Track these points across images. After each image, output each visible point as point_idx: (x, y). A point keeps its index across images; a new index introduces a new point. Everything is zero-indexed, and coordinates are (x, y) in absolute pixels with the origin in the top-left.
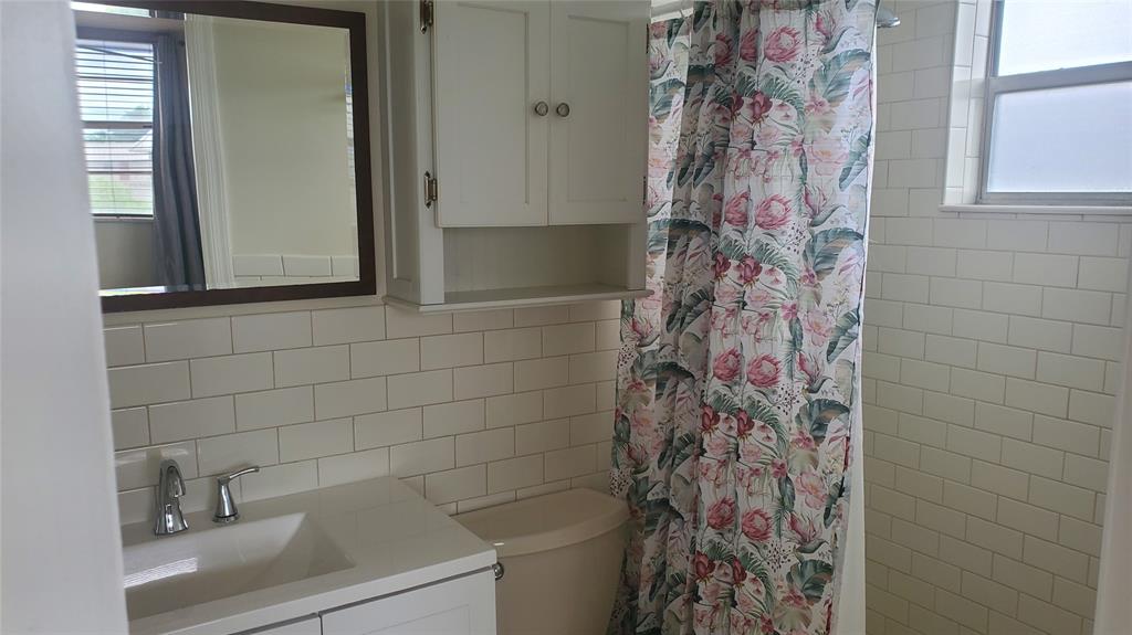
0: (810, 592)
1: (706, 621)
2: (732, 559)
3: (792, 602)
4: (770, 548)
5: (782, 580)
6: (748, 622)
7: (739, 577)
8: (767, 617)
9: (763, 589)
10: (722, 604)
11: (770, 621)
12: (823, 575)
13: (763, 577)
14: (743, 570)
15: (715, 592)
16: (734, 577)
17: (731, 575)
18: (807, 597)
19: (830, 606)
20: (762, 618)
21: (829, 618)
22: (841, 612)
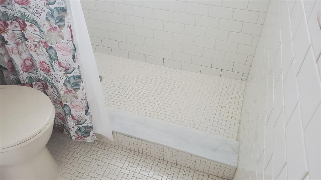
0: (59, 24)
1: (15, 51)
2: (16, 19)
3: (52, 31)
4: (33, 7)
5: (45, 22)
6: (36, 46)
7: (23, 26)
8: (44, 41)
9: (37, 29)
10: (20, 42)
11: (45, 43)
12: (63, 14)
13: (34, 23)
14: (24, 22)
15: (14, 37)
16: (21, 27)
17: (19, 26)
18: (59, 26)
19: (70, 27)
20: (42, 42)
21: (71, 33)
22: (75, 28)
